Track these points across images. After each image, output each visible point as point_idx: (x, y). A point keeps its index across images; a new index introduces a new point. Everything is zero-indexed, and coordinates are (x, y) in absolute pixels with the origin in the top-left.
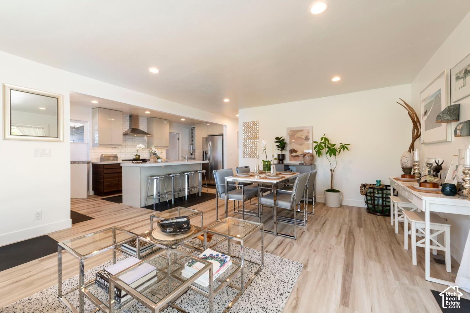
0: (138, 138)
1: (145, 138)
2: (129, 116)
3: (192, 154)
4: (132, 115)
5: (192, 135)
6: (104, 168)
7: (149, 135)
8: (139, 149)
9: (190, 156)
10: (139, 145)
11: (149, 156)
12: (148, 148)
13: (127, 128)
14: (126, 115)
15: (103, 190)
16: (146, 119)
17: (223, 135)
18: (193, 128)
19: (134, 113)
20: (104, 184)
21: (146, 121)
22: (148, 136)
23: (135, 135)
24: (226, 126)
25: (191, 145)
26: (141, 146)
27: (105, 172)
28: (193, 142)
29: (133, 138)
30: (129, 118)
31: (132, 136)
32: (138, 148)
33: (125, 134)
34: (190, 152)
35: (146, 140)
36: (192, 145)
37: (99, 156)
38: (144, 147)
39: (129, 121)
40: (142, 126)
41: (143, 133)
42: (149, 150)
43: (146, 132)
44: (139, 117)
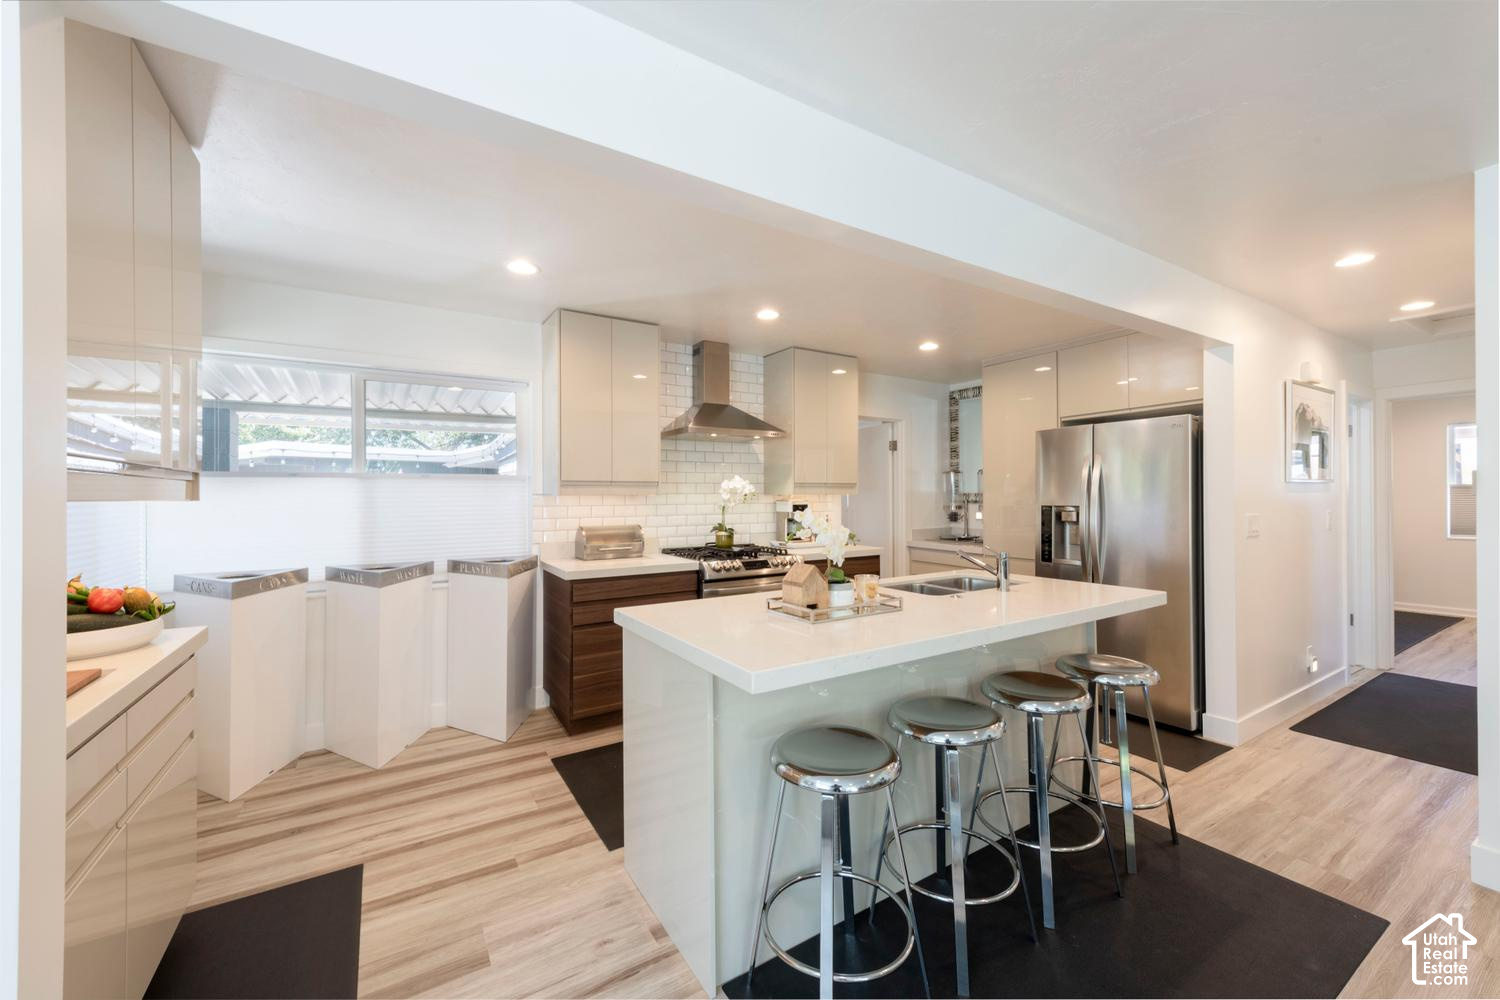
0: (726, 447)
1: (758, 446)
2: (690, 350)
3: (954, 517)
4: (702, 343)
5: (954, 425)
6: (575, 599)
7: (770, 434)
8: (729, 500)
9: (943, 523)
10: (730, 479)
11: (771, 528)
12: (767, 492)
13: (681, 403)
14: (680, 348)
15: (571, 709)
16: (761, 360)
17: (1197, 411)
18: (956, 396)
19: (711, 334)
20: (575, 678)
21: (761, 370)
22: (766, 439)
23: (714, 435)
24: (1223, 348)
25: (952, 475)
26: (739, 483)
27: (578, 619)
28: (957, 456)
29: (707, 447)
30: (689, 360)
31: (701, 440)
32: (726, 496)
33: (672, 434)
34: (949, 507)
35: (762, 458)
36: (957, 472)
37: (572, 536)
38: (749, 488)
39: (689, 370)
40: (746, 396)
41: (752, 424)
42: (770, 499)
43: (761, 418)
44: (732, 356)
